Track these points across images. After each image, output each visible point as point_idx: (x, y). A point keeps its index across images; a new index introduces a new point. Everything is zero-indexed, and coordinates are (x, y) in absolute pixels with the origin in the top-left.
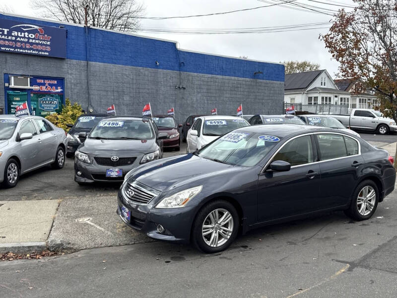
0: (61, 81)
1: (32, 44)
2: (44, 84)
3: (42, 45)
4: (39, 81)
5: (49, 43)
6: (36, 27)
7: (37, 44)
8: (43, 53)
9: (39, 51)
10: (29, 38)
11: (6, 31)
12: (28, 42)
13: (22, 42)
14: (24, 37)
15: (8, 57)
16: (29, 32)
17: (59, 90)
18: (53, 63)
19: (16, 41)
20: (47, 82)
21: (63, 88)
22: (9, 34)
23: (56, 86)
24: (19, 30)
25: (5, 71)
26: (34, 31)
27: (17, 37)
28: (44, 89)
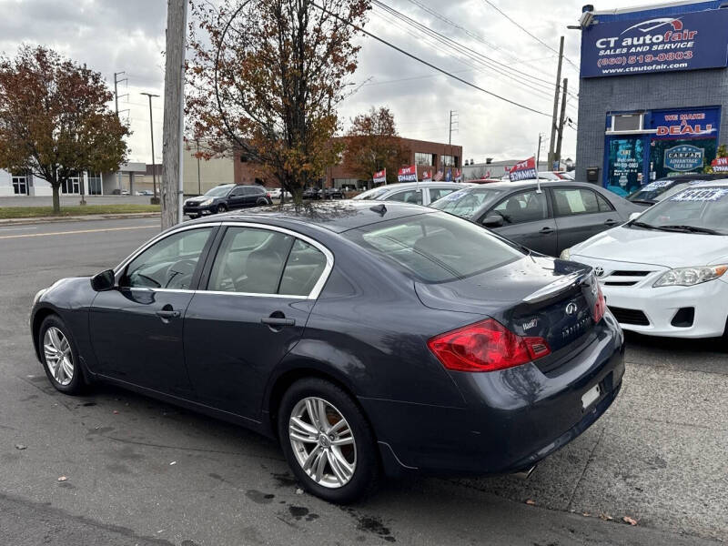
0: (713, 113)
1: (656, 53)
2: (678, 123)
3: (675, 50)
4: (668, 118)
5: (690, 44)
6: (667, 20)
7: (666, 51)
8: (676, 66)
9: (666, 62)
10: (652, 44)
11: (613, 40)
12: (650, 52)
13: (637, 54)
14: (644, 44)
15: (616, 84)
16: (653, 33)
17: (709, 130)
18: (699, 80)
19: (628, 55)
20: (684, 118)
21: (716, 126)
22: (618, 44)
23: (703, 124)
25: (608, 108)
26: (663, 30)
27: (629, 47)
28: (677, 130)
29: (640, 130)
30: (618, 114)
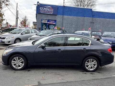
0: (55, 21)
1: (48, 11)
2: (51, 22)
3: (51, 11)
4: (50, 21)
5: (53, 11)
6: (50, 7)
7: (50, 11)
9: (50, 13)
10: (48, 10)
11: (42, 8)
13: (46, 11)
14: (47, 10)
15: (43, 15)
16: (48, 8)
17: (55, 23)
18: (54, 16)
19: (44, 11)
20: (52, 21)
21: (56, 23)
22: (43, 9)
23: (54, 22)
24: (45, 8)
25: (42, 18)
26: (49, 8)
27: (45, 10)
28: (51, 23)
29: (47, 22)
30: (44, 19)
